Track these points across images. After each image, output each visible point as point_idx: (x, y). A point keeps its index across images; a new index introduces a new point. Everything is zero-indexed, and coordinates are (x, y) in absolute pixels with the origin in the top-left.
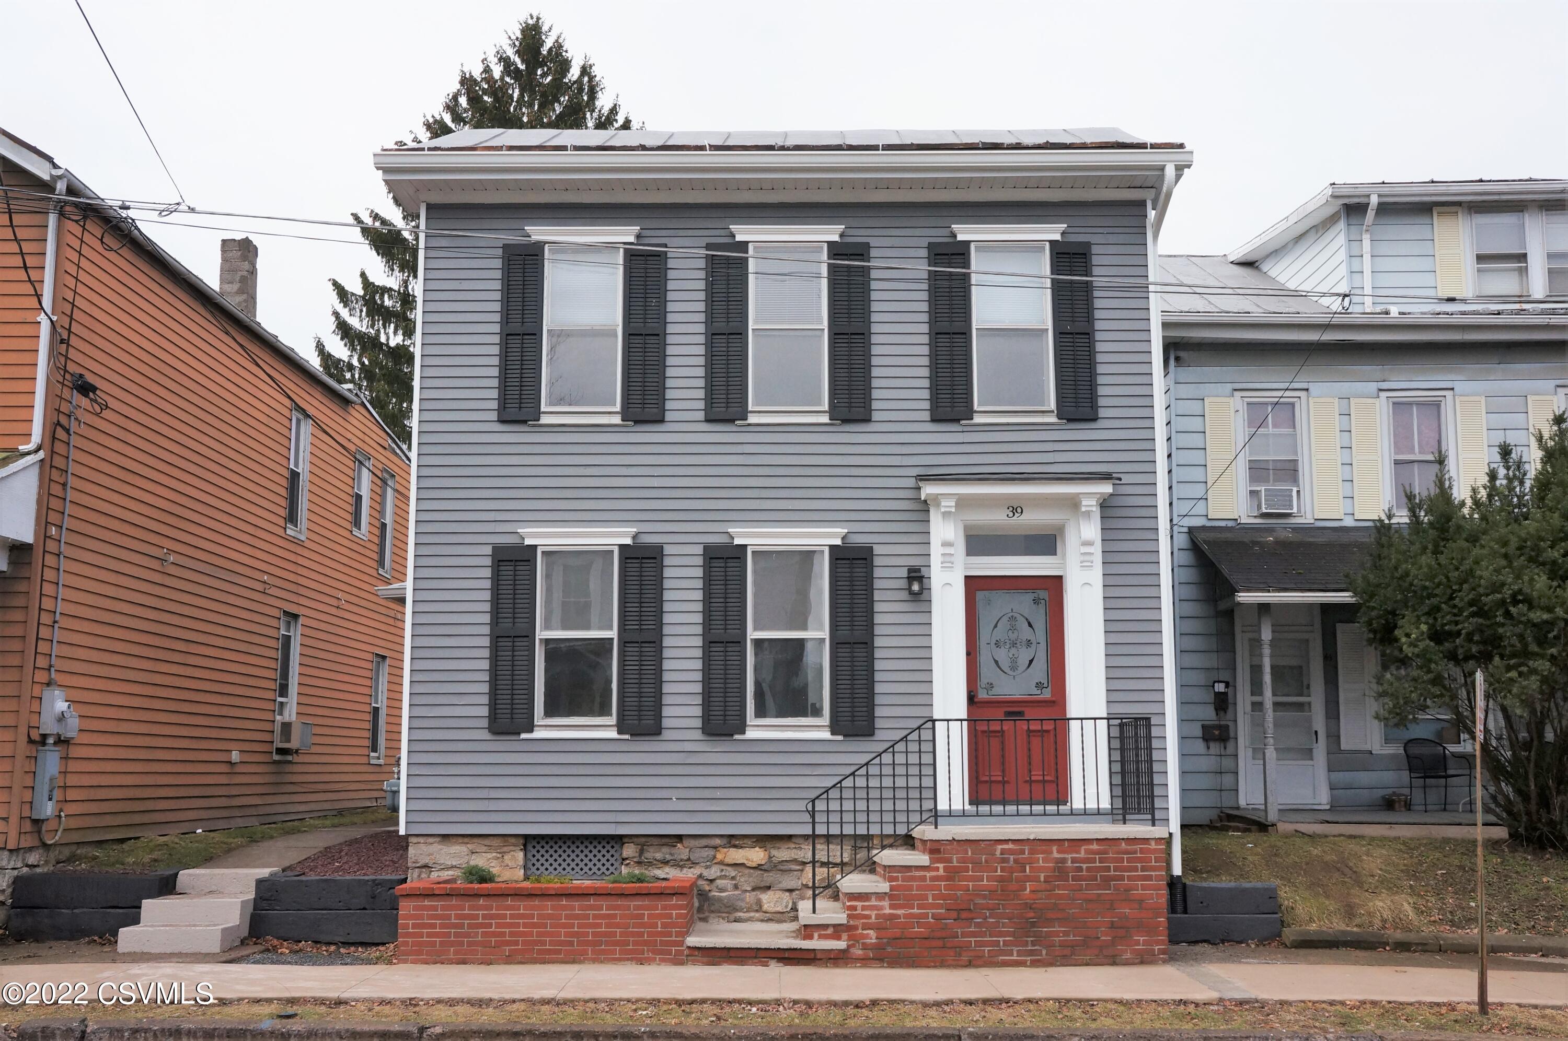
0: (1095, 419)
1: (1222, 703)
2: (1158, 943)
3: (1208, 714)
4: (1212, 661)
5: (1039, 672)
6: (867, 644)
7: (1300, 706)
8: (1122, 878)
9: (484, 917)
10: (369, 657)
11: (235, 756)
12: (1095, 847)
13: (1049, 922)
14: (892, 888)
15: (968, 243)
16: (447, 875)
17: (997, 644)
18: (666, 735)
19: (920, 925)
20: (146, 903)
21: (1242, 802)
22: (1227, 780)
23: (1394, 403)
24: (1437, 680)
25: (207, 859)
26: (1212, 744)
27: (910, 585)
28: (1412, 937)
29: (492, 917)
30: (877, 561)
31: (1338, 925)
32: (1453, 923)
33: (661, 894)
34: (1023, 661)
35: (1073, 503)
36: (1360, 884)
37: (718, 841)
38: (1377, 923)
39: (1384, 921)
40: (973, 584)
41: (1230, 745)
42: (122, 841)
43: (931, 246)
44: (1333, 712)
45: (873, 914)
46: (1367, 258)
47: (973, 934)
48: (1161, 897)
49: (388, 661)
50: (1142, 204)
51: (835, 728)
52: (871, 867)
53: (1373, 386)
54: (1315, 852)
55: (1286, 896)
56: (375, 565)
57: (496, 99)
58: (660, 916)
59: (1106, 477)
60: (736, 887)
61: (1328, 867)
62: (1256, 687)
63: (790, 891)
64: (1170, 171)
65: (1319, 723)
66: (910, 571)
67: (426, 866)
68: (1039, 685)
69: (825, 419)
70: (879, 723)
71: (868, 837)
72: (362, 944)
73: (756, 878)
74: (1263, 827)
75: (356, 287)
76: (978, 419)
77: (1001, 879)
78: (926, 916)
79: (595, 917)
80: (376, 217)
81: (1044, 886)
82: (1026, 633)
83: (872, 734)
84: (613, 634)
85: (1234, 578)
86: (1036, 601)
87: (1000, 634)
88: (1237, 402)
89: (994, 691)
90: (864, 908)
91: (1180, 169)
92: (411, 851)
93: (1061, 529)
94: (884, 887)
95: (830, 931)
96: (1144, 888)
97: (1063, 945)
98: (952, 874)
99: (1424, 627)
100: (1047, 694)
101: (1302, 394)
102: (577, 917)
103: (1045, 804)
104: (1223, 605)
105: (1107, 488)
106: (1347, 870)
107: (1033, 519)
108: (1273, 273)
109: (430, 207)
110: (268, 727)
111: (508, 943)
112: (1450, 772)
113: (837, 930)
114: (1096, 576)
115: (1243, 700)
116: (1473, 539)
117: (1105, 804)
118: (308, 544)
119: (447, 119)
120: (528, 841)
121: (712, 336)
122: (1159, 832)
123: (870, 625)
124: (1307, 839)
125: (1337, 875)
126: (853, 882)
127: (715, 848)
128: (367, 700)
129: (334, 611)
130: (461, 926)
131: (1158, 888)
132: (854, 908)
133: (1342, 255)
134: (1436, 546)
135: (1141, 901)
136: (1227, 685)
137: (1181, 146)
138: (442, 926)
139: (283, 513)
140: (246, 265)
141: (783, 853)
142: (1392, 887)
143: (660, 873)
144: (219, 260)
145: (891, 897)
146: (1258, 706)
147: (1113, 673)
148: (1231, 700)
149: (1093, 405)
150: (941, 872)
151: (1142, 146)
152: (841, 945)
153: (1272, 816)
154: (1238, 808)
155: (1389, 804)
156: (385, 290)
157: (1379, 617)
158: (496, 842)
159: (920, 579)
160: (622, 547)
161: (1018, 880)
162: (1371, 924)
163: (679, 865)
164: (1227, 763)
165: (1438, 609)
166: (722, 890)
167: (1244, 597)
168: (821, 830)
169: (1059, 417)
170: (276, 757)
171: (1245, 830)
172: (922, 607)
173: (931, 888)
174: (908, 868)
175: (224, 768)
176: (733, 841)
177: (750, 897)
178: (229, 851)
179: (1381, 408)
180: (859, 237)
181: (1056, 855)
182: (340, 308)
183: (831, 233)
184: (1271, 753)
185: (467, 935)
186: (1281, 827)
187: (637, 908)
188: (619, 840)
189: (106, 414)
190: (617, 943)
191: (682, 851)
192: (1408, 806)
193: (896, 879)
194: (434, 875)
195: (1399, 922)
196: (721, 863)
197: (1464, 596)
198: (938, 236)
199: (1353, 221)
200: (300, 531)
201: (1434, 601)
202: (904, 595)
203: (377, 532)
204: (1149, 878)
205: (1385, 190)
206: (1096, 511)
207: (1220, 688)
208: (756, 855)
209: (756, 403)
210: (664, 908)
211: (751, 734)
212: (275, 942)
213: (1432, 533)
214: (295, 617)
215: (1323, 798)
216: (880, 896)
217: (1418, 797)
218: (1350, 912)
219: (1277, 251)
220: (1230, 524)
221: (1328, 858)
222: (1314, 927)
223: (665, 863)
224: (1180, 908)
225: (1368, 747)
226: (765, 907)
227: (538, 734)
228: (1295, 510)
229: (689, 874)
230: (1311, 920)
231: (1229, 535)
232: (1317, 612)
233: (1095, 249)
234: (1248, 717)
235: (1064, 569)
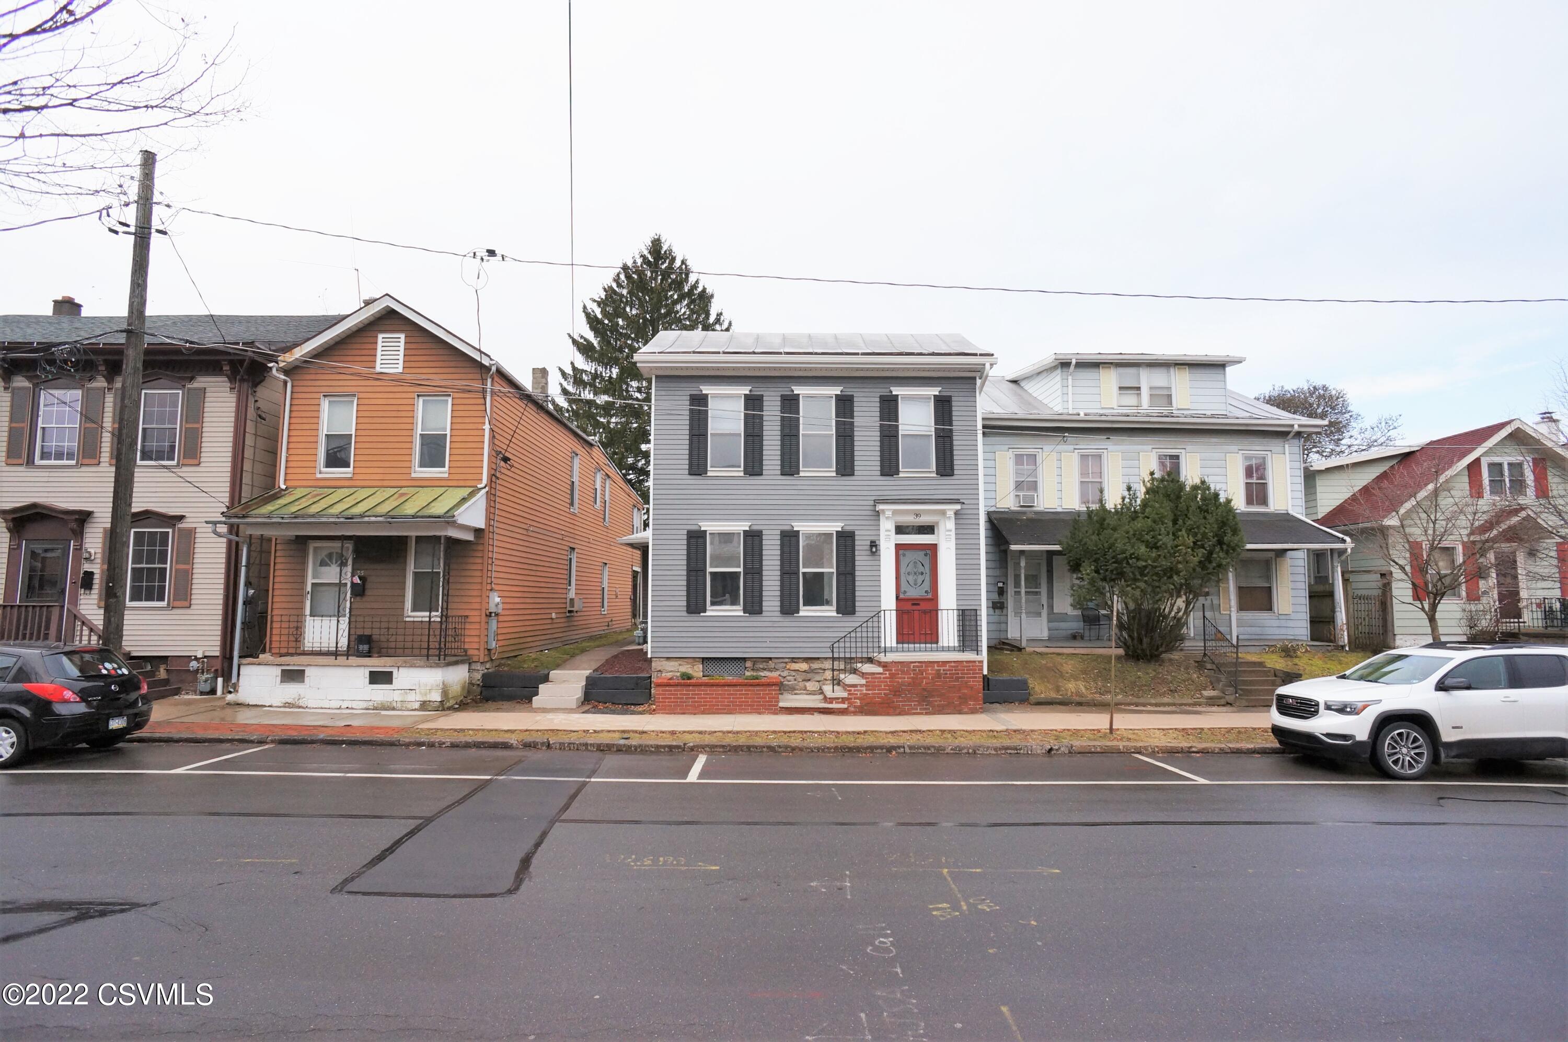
0: (953, 475)
1: (1001, 592)
2: (979, 704)
3: (995, 596)
4: (997, 572)
5: (927, 586)
6: (852, 574)
7: (1037, 593)
8: (964, 678)
9: (692, 694)
10: (601, 564)
11: (554, 615)
12: (953, 664)
13: (933, 696)
14: (867, 682)
15: (897, 396)
16: (669, 675)
17: (909, 574)
18: (764, 614)
19: (878, 698)
20: (540, 686)
21: (1009, 636)
22: (1003, 626)
23: (1082, 456)
24: (1098, 590)
25: (557, 666)
26: (997, 610)
27: (871, 549)
28: (1083, 700)
29: (696, 694)
30: (857, 538)
31: (1053, 695)
32: (1100, 694)
33: (769, 685)
34: (919, 582)
35: (943, 513)
36: (1062, 676)
37: (787, 660)
38: (1069, 694)
39: (1072, 693)
40: (899, 547)
41: (1005, 611)
42: (516, 656)
43: (881, 397)
44: (1050, 596)
45: (859, 693)
46: (1070, 387)
47: (901, 701)
48: (980, 685)
49: (608, 566)
50: (974, 378)
51: (838, 611)
52: (855, 671)
53: (1072, 447)
54: (1044, 662)
55: (1032, 683)
56: (602, 521)
57: (639, 275)
58: (767, 694)
59: (957, 501)
60: (795, 680)
61: (1049, 669)
62: (1017, 584)
63: (819, 681)
64: (988, 366)
65: (1044, 599)
66: (871, 542)
67: (660, 671)
68: (926, 592)
69: (834, 474)
70: (857, 609)
71: (851, 658)
72: (632, 704)
73: (804, 676)
74: (1020, 649)
75: (569, 371)
76: (901, 475)
77: (912, 678)
78: (881, 694)
79: (740, 694)
80: (582, 337)
81: (931, 681)
82: (921, 569)
83: (855, 614)
84: (740, 570)
85: (1009, 537)
86: (926, 555)
87: (909, 569)
88: (1010, 454)
89: (907, 594)
90: (855, 691)
91: (992, 365)
92: (653, 664)
93: (937, 523)
94: (863, 682)
95: (840, 700)
96: (973, 681)
97: (938, 706)
98: (892, 676)
99: (1093, 567)
100: (930, 596)
101: (1040, 450)
102: (732, 694)
103: (931, 643)
104: (1003, 548)
105: (958, 507)
106: (1057, 671)
107: (925, 520)
108: (1026, 388)
109: (657, 377)
110: (564, 601)
111: (703, 706)
112: (1101, 623)
113: (843, 700)
114: (952, 544)
115: (1011, 590)
116: (1114, 529)
117: (956, 644)
118: (578, 515)
119: (614, 286)
120: (704, 660)
121: (783, 436)
122: (978, 658)
123: (854, 566)
124: (1039, 655)
125: (1053, 672)
126: (851, 679)
127: (786, 663)
128: (600, 584)
129: (587, 544)
130: (683, 698)
131: (978, 682)
132: (851, 691)
133: (1059, 385)
134: (1099, 531)
135: (972, 688)
136: (1004, 584)
137: (992, 355)
138: (674, 698)
139: (569, 501)
140: (544, 381)
141: (815, 665)
142: (1076, 679)
143: (762, 674)
144: (531, 378)
145: (866, 686)
146: (1018, 593)
147: (959, 587)
148: (1005, 590)
149: (952, 469)
150: (888, 675)
151: (975, 355)
152: (845, 706)
153: (1024, 644)
154: (1007, 639)
155: (1074, 637)
156: (583, 371)
157: (1073, 560)
158: (690, 661)
159: (876, 546)
160: (744, 531)
161: (921, 678)
162: (1067, 694)
163: (770, 670)
164: (1003, 618)
165: (1099, 559)
166: (789, 681)
167: (1013, 547)
168: (836, 655)
169: (937, 474)
170: (568, 615)
171: (1012, 651)
172: (876, 557)
173: (884, 682)
174: (874, 674)
175: (549, 621)
176: (794, 660)
177: (801, 684)
178: (565, 661)
179: (1075, 458)
180: (849, 392)
181: (936, 668)
182: (563, 381)
183: (836, 390)
184: (1024, 616)
185: (685, 702)
186: (1028, 649)
187: (757, 690)
188: (744, 659)
189: (513, 469)
190: (750, 705)
191: (771, 664)
192: (1082, 638)
193: (868, 678)
194: (663, 675)
195: (1078, 694)
196: (789, 669)
197: (1110, 553)
198: (884, 392)
199: (1065, 370)
200: (575, 509)
201: (1098, 556)
202: (868, 553)
203: (603, 505)
204: (976, 677)
205: (1079, 357)
206: (953, 516)
207: (1000, 585)
208: (804, 666)
209: (803, 467)
210: (769, 690)
211: (801, 614)
212: (596, 704)
213: (1098, 525)
214: (573, 549)
215: (1045, 634)
216: (862, 686)
217: (1087, 634)
218: (1058, 690)
219: (1028, 378)
220: (1007, 510)
221: (1048, 665)
222: (1043, 696)
223: (765, 669)
224: (986, 688)
225: (1065, 612)
226: (808, 688)
227: (708, 614)
228: (1035, 504)
229: (775, 674)
230: (1042, 693)
231: (1006, 516)
232: (1045, 555)
233: (953, 399)
234: (1013, 599)
235: (938, 540)
